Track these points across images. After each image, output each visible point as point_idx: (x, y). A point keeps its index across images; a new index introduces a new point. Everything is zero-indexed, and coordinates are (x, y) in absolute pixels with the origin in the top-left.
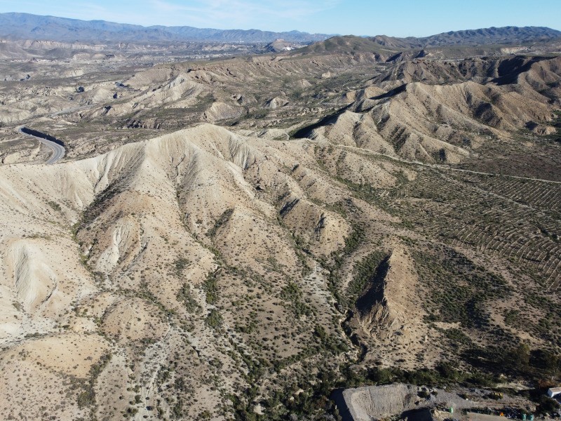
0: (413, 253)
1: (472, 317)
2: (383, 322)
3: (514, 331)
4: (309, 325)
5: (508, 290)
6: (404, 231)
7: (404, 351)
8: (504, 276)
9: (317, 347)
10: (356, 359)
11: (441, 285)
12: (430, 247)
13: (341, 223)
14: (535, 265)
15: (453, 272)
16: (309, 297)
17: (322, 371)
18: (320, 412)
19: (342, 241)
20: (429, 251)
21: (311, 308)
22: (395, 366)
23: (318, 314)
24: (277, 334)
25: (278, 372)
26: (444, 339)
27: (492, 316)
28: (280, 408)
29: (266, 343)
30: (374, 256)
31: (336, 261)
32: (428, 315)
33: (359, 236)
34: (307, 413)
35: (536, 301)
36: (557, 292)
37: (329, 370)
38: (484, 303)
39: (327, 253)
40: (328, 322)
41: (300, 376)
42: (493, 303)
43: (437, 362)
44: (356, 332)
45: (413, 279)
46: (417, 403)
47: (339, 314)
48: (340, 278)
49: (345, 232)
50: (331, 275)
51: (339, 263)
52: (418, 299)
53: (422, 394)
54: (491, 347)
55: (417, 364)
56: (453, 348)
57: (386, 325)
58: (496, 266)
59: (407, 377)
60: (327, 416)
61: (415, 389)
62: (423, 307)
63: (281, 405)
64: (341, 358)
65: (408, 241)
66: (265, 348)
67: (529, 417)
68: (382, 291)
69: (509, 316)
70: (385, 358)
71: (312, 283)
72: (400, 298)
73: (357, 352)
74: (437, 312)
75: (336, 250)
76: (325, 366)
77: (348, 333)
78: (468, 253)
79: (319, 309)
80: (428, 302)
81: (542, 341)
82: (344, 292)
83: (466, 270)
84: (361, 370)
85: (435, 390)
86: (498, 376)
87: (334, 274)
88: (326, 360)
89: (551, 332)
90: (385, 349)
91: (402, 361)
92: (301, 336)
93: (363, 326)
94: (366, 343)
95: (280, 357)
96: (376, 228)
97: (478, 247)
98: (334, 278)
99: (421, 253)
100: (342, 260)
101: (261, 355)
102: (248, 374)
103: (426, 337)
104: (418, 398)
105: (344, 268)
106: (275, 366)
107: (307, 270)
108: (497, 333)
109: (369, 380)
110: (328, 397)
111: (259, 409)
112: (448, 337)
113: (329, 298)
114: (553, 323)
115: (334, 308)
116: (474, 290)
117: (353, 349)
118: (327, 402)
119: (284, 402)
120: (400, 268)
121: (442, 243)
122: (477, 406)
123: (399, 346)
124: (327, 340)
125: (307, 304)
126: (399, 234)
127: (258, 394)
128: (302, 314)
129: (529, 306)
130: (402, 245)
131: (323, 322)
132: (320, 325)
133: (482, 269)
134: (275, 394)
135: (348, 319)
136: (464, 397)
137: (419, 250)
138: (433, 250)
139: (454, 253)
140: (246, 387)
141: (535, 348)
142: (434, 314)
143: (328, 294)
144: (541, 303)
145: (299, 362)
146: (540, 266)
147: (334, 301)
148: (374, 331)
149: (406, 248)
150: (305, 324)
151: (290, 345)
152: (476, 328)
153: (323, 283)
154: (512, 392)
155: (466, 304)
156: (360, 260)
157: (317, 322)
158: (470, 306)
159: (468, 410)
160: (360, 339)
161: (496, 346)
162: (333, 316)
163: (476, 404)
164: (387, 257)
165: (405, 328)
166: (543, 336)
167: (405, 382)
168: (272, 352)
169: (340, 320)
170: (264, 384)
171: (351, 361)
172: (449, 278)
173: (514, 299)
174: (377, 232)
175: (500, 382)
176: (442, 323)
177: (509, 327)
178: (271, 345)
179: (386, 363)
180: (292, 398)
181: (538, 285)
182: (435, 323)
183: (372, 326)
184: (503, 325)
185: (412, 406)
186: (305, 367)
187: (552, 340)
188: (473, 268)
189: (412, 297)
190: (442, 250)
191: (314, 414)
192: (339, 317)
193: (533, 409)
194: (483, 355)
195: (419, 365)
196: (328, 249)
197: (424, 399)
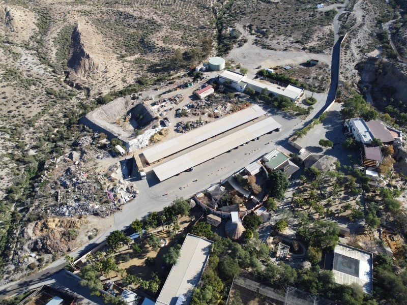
0: (93, 21)
1: (145, 47)
2: (92, 69)
3: (170, 46)
4: (40, 90)
5: (160, 26)
6: (79, 6)
7: (113, 81)
8: (155, 18)
9: (54, 101)
10: (85, 98)
11: (120, 36)
12: (103, 13)
13: (27, 13)
14: (169, 8)
15: (124, 26)
16: (29, 73)
17: (65, 112)
18: (76, 134)
19: (34, 26)
20: (103, 16)
21: (36, 80)
22: (112, 91)
23: (43, 82)
24: (17, 105)
25: (33, 126)
26: (134, 66)
27: (156, 42)
28: (47, 145)
29: (12, 114)
30: (65, 30)
31: (38, 42)
32: (119, 56)
33: (46, 19)
34: (68, 138)
35: (177, 27)
36: (185, 19)
37: (70, 110)
38: (149, 37)
39: (27, 39)
40: (53, 83)
41: (51, 122)
42: (154, 35)
43: (135, 79)
44: (77, 82)
45: (100, 38)
46: (133, 104)
47: (59, 76)
48: (47, 53)
49: (33, 19)
50: (39, 53)
51: (40, 42)
52: (109, 49)
53: (134, 98)
54: (161, 60)
55: (124, 85)
56: (141, 68)
57: (95, 70)
58: (148, 14)
59: (121, 94)
60: (82, 134)
61: (128, 97)
62: (114, 52)
63: (47, 143)
64: (74, 101)
65: (85, 13)
66: (13, 117)
67: (191, 85)
68: (83, 50)
69: (165, 39)
70: (103, 89)
71: (26, 63)
72: (97, 51)
73: (83, 93)
74: (124, 53)
75: (32, 34)
76: (66, 109)
77: (72, 85)
78: (129, 10)
79: (42, 78)
80: (116, 48)
81: (186, 47)
82: (55, 61)
83: (131, 21)
84: (91, 102)
85: (140, 93)
86: (170, 73)
87: (40, 52)
88: (65, 105)
89: (188, 41)
90: (101, 84)
91: (114, 86)
92: (38, 99)
93: (79, 77)
94: (87, 86)
95: (29, 118)
96: (57, 9)
97: (134, 5)
98: (42, 55)
99: (98, 19)
100: (41, 40)
101: (13, 122)
102: (10, 137)
103: (123, 68)
104: (133, 101)
105: (47, 45)
106: (29, 124)
107: (16, 56)
108: (162, 51)
109: (99, 105)
110: (77, 124)
111: (32, 152)
112: (136, 63)
113: (45, 69)
114: (188, 36)
115: (53, 74)
116: (140, 32)
117: (80, 92)
118: (78, 127)
119: (49, 140)
120: (88, 33)
121: (109, 8)
122: (165, 91)
123: (109, 79)
124: (59, 94)
125: (31, 78)
126: (76, 9)
127: (26, 145)
128: (30, 85)
129: (174, 31)
130: (82, 17)
131: (49, 85)
132: (48, 87)
133: (141, 18)
134: (39, 139)
135: (67, 77)
136: (156, 89)
137: (96, 18)
138: (105, 15)
139: (120, 13)
140: (14, 145)
141: (183, 52)
142: (123, 54)
143: (43, 66)
144: (179, 27)
145: (46, 115)
146: (173, 7)
147: (50, 69)
148: (89, 76)
149: (86, 18)
150: (36, 91)
151: (33, 108)
152: (150, 52)
153: (35, 61)
154: (179, 77)
155: (139, 42)
156: (56, 36)
157: (45, 87)
158: (142, 42)
159: (161, 95)
160: (82, 85)
161: (163, 58)
162: (55, 79)
163: (164, 90)
164: (75, 28)
165: (108, 67)
166: (185, 44)
167: (121, 96)
168: (20, 117)
169: (62, 80)
170: (26, 138)
171: (82, 100)
172: (123, 30)
173: (165, 30)
174: (59, 12)
175: (172, 75)
176: (129, 57)
177: (167, 45)
178: (17, 113)
179: (105, 91)
180: (53, 136)
181: (175, 18)
182: (126, 59)
183: (86, 74)
184: (163, 45)
185: (131, 107)
186: (52, 115)
187: (190, 45)
188: (135, 19)
189: (104, 49)
190: (111, 13)
191: (73, 137)
192: (60, 78)
193: (192, 80)
194: (159, 65)
195: (126, 85)
196: (26, 35)
197: (136, 100)
